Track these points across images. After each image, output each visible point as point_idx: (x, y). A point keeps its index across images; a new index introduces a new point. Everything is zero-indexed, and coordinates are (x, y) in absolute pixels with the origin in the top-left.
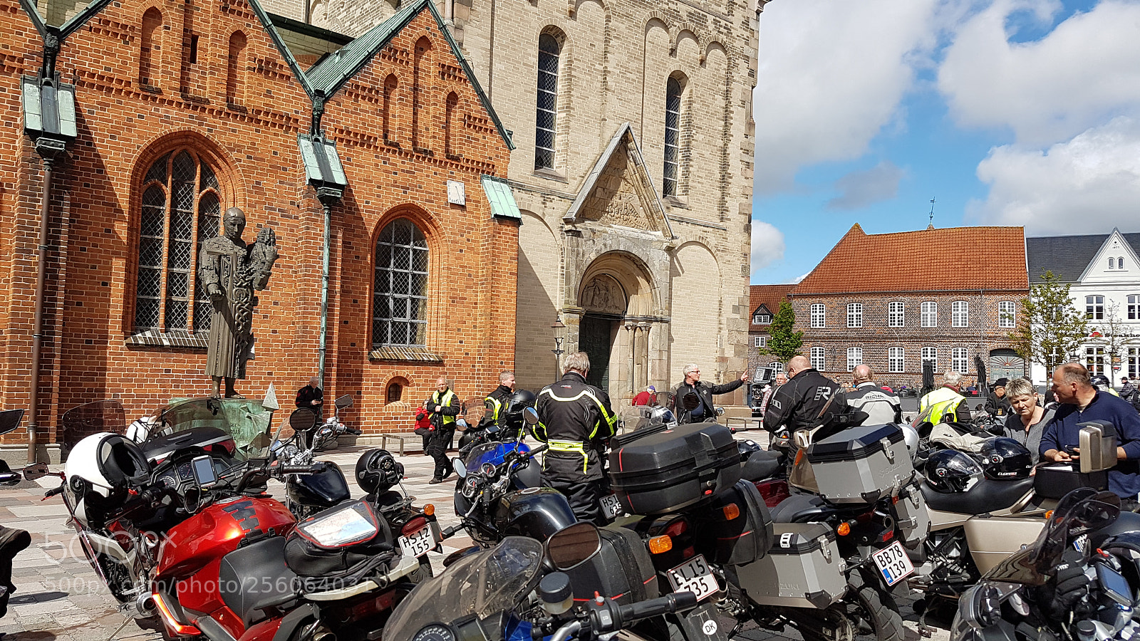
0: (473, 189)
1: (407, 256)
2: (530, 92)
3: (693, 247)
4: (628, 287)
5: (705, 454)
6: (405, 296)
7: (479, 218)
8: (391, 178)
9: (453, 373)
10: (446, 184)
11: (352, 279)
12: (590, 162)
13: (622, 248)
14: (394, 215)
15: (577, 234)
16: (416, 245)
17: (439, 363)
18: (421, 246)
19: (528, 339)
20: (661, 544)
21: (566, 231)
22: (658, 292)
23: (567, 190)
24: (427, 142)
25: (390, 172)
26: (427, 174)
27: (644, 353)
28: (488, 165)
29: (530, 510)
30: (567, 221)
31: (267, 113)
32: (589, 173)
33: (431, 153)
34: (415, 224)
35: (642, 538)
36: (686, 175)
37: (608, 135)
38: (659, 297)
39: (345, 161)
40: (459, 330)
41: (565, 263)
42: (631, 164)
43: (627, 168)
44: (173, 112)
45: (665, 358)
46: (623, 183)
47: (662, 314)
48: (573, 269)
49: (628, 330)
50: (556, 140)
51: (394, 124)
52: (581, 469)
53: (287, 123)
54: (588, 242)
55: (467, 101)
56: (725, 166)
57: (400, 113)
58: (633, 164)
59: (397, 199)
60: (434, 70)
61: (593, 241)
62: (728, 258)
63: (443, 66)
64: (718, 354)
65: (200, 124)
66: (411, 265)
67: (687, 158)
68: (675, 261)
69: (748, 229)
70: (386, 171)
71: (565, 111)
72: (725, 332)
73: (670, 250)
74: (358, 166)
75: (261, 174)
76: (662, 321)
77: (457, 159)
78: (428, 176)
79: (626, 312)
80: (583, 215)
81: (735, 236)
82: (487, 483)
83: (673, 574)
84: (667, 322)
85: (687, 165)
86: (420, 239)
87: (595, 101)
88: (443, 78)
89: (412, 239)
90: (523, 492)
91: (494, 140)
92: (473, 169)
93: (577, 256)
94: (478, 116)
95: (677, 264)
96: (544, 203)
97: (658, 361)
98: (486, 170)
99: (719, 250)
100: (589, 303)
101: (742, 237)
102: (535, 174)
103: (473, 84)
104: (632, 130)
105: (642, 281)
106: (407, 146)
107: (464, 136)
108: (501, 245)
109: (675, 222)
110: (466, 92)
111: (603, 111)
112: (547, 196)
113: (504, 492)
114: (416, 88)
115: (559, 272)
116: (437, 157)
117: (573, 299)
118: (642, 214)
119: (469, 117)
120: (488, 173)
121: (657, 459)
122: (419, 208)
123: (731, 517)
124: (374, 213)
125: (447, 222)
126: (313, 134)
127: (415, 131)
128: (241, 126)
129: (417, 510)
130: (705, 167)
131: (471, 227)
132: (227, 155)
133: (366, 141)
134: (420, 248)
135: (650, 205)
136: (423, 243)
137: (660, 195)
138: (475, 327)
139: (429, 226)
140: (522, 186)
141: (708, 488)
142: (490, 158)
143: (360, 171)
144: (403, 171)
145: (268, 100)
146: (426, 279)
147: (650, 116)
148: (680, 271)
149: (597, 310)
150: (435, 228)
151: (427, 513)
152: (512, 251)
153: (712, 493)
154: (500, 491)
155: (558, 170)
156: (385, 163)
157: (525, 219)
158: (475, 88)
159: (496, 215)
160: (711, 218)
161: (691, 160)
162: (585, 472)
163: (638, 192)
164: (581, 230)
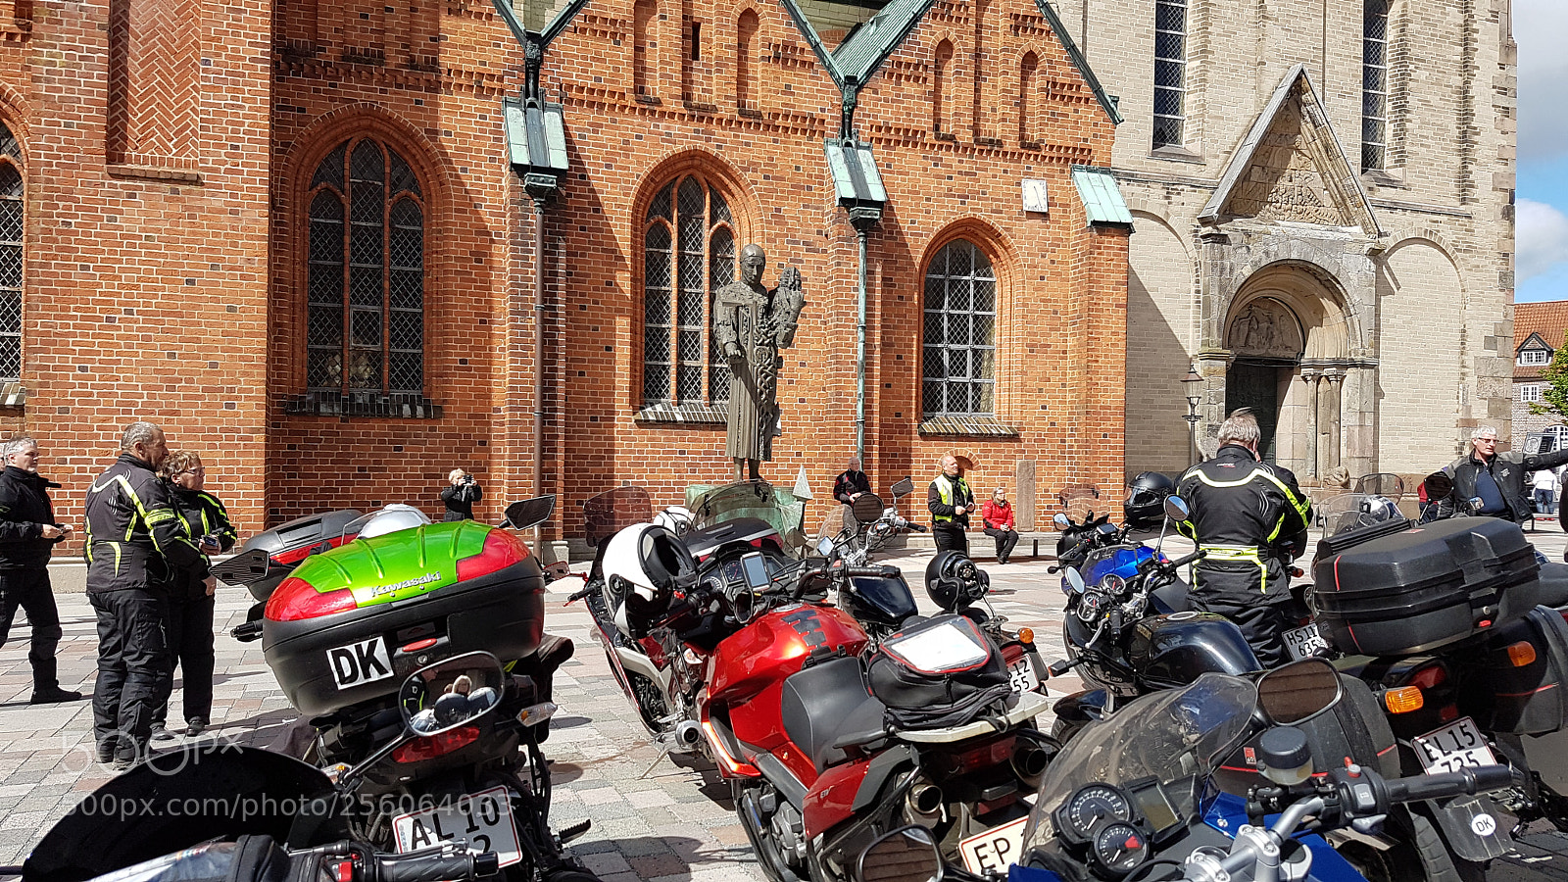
0: (1059, 188)
1: (966, 291)
2: (1144, 36)
3: (1414, 247)
4: (1306, 316)
5: (1479, 566)
6: (964, 347)
7: (1068, 229)
8: (945, 184)
9: (1032, 452)
10: (1019, 184)
11: (895, 327)
12: (1239, 130)
13: (1294, 256)
14: (948, 235)
15: (1222, 239)
16: (978, 275)
17: (1014, 437)
18: (985, 276)
19: (1144, 401)
20: (1405, 699)
21: (1204, 237)
22: (1356, 321)
23: (1203, 175)
24: (993, 128)
25: (943, 177)
26: (992, 173)
27: (1334, 416)
28: (1082, 150)
29: (1183, 644)
30: (1204, 221)
31: (786, 116)
32: (1238, 147)
33: (1000, 143)
34: (976, 246)
35: (1373, 690)
36: (1400, 134)
37: (1268, 84)
38: (1357, 329)
39: (885, 168)
40: (1040, 390)
41: (1201, 285)
42: (1307, 127)
43: (1300, 133)
44: (676, 127)
45: (1369, 422)
46: (1294, 156)
47: (1363, 354)
48: (1214, 293)
49: (1306, 381)
50: (1185, 101)
51: (948, 109)
52: (1258, 586)
53: (810, 126)
54: (1240, 251)
55: (1050, 62)
56: (1466, 116)
57: (956, 92)
58: (1311, 126)
59: (953, 213)
60: (1004, 24)
61: (1248, 248)
62: (1474, 261)
63: (1017, 16)
64: (1460, 416)
65: (708, 140)
66: (972, 303)
67: (1401, 109)
68: (1385, 272)
69: (1508, 213)
70: (938, 177)
71: (1199, 58)
72: (1472, 380)
73: (1375, 254)
74: (900, 173)
75: (782, 198)
76: (1363, 365)
77: (1037, 147)
78: (994, 176)
79: (1303, 354)
80: (1229, 211)
81: (1487, 226)
82: (1114, 603)
83: (1423, 745)
84: (1372, 367)
85: (1401, 120)
86: (984, 266)
87: (1245, 39)
88: (1016, 34)
89: (973, 267)
90: (1170, 617)
91: (1091, 113)
92: (1059, 159)
93: (1221, 272)
94: (1068, 81)
95: (1388, 276)
96: (1167, 198)
97: (1357, 429)
98: (1079, 158)
99: (1459, 250)
100: (1242, 342)
101: (1500, 227)
102: (1154, 155)
103: (1060, 36)
104: (1308, 75)
105: (1328, 305)
106: (966, 137)
107: (1047, 113)
108: (1101, 264)
109: (1383, 210)
110: (1050, 49)
111: (1259, 51)
112: (1171, 187)
113: (1140, 615)
114: (978, 55)
115: (1192, 299)
116: (1008, 148)
117: (1216, 338)
118: (1328, 201)
119: (1054, 84)
120: (1082, 162)
121: (1398, 571)
122: (981, 224)
123: (1521, 663)
124: (921, 235)
125: (1022, 238)
126: (843, 137)
127: (977, 115)
128: (754, 137)
129: (1009, 635)
130: (1433, 120)
131: (1057, 243)
132: (740, 176)
133: (910, 138)
134: (984, 279)
135: (1340, 185)
136: (988, 271)
137: (1357, 169)
138: (1064, 385)
139: (996, 246)
140: (1132, 175)
141: (1484, 617)
142: (1086, 140)
143: (904, 180)
144: (960, 173)
145: (787, 99)
146: (993, 322)
147: (1338, 50)
148: (1393, 286)
149: (1255, 353)
150: (1005, 248)
151: (1024, 640)
152: (1119, 272)
153: (1491, 625)
154: (1134, 616)
155: (1189, 147)
156: (936, 165)
157: (1138, 223)
158: (1063, 42)
159: (1094, 223)
160: (1444, 200)
161: (1408, 112)
162: (1263, 590)
163: (1319, 168)
164: (1227, 232)
